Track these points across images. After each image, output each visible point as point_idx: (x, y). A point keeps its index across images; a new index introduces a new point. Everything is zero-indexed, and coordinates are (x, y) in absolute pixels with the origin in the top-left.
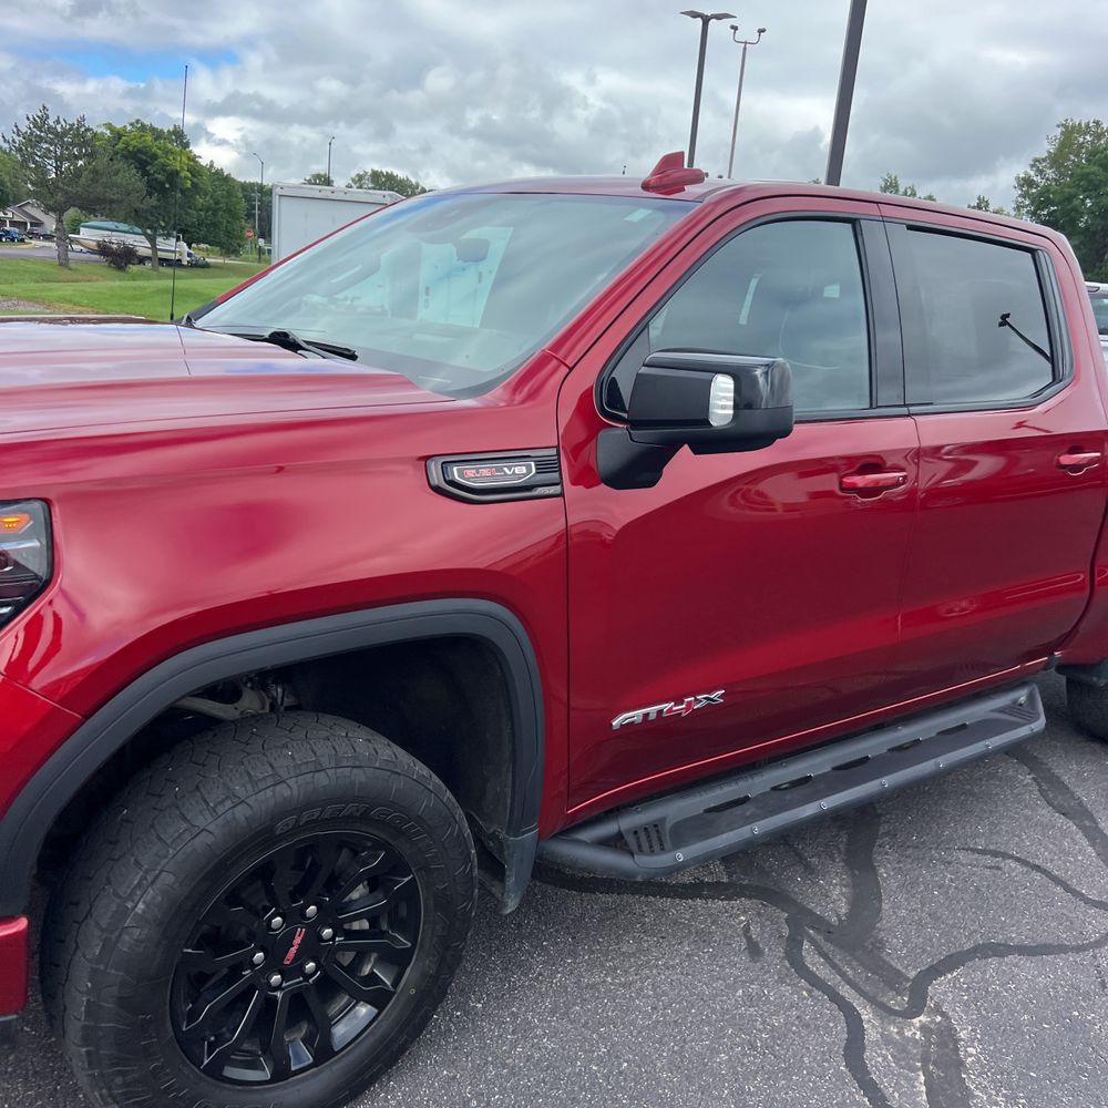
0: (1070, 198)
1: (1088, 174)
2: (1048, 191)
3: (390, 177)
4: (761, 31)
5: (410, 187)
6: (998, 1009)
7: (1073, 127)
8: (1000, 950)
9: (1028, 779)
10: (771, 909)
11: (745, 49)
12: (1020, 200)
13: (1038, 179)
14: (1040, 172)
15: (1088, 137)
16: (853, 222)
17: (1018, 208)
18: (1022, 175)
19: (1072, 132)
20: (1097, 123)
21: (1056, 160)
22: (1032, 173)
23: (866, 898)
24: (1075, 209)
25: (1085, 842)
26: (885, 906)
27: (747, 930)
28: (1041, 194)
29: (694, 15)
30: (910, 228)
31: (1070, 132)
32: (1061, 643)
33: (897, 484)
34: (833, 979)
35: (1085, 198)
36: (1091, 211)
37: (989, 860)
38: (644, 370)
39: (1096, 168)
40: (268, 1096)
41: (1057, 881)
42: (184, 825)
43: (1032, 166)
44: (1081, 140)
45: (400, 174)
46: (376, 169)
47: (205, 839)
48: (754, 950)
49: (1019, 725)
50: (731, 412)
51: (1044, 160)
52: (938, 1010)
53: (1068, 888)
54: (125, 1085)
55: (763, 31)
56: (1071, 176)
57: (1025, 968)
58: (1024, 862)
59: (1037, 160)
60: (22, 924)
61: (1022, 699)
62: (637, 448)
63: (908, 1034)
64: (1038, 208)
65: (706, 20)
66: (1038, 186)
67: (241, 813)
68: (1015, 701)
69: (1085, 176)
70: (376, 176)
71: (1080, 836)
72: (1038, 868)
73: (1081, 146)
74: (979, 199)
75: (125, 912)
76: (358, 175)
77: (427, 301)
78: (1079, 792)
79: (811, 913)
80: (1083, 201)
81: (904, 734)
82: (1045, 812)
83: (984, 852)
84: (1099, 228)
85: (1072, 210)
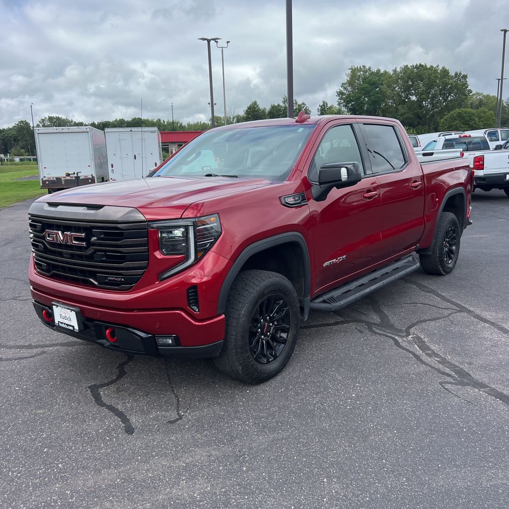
0: (359, 98)
1: (364, 88)
2: (350, 96)
3: (58, 119)
4: (228, 42)
5: (69, 122)
6: (428, 331)
7: (355, 69)
8: (425, 321)
9: (415, 287)
10: (360, 324)
11: (222, 50)
12: (339, 101)
13: (345, 91)
14: (345, 89)
15: (361, 73)
16: (351, 125)
17: (339, 104)
18: (338, 91)
19: (355, 71)
20: (364, 66)
21: (351, 83)
22: (342, 89)
23: (384, 317)
24: (362, 103)
25: (437, 297)
26: (390, 318)
27: (356, 328)
28: (347, 98)
29: (204, 39)
30: (364, 124)
31: (354, 71)
32: (418, 242)
33: (376, 195)
34: (385, 333)
35: (365, 98)
36: (368, 102)
37: (413, 305)
38: (321, 169)
39: (366, 85)
40: (267, 367)
41: (433, 306)
42: (248, 292)
43: (342, 86)
44: (359, 74)
45: (63, 117)
46: (50, 116)
47: (252, 295)
48: (361, 332)
49: (413, 265)
50: (347, 177)
51: (346, 84)
52: (414, 334)
53: (436, 307)
54: (243, 360)
55: (229, 42)
56: (358, 89)
57: (432, 323)
58: (422, 304)
59: (343, 84)
60: (223, 316)
61: (411, 260)
62: (323, 190)
63: (409, 339)
64: (347, 104)
65: (209, 41)
66: (345, 94)
67: (258, 288)
68: (409, 260)
69: (363, 89)
70: (51, 119)
71: (434, 296)
72: (427, 304)
73: (359, 76)
74: (323, 102)
75: (240, 314)
76: (42, 119)
77: (113, 170)
78: (430, 287)
79: (371, 322)
80: (364, 98)
81: (384, 271)
82: (423, 293)
83: (410, 303)
84: (372, 109)
85: (360, 103)
